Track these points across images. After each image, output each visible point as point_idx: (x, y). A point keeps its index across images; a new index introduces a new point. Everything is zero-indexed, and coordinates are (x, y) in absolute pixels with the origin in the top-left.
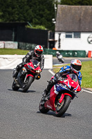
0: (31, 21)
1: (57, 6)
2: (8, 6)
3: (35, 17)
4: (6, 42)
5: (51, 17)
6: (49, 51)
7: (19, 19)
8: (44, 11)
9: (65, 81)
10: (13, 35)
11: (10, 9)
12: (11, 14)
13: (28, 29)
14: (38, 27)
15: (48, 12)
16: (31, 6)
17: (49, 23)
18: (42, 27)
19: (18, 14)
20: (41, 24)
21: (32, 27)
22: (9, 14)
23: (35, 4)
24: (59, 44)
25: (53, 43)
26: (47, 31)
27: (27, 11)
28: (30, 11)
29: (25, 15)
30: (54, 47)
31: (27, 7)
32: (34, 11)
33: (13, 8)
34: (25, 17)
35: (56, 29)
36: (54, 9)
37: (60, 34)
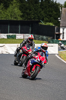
0: (43, 20)
1: (61, 9)
2: (27, 9)
3: (46, 17)
4: (25, 35)
5: (57, 16)
6: (56, 41)
7: (34, 18)
8: (52, 12)
9: (36, 57)
10: (30, 30)
11: (28, 11)
12: (28, 14)
13: (41, 25)
14: (48, 24)
15: (55, 13)
16: (43, 9)
17: (56, 21)
18: (51, 24)
19: (34, 15)
20: (50, 22)
21: (43, 24)
22: (27, 15)
23: (46, 7)
24: (63, 36)
25: (59, 35)
26: (54, 27)
27: (40, 12)
28: (42, 12)
29: (39, 15)
30: (59, 38)
31: (40, 10)
32: (45, 12)
33: (30, 10)
34: (38, 17)
35: (61, 25)
36: (60, 11)
37: (64, 29)
